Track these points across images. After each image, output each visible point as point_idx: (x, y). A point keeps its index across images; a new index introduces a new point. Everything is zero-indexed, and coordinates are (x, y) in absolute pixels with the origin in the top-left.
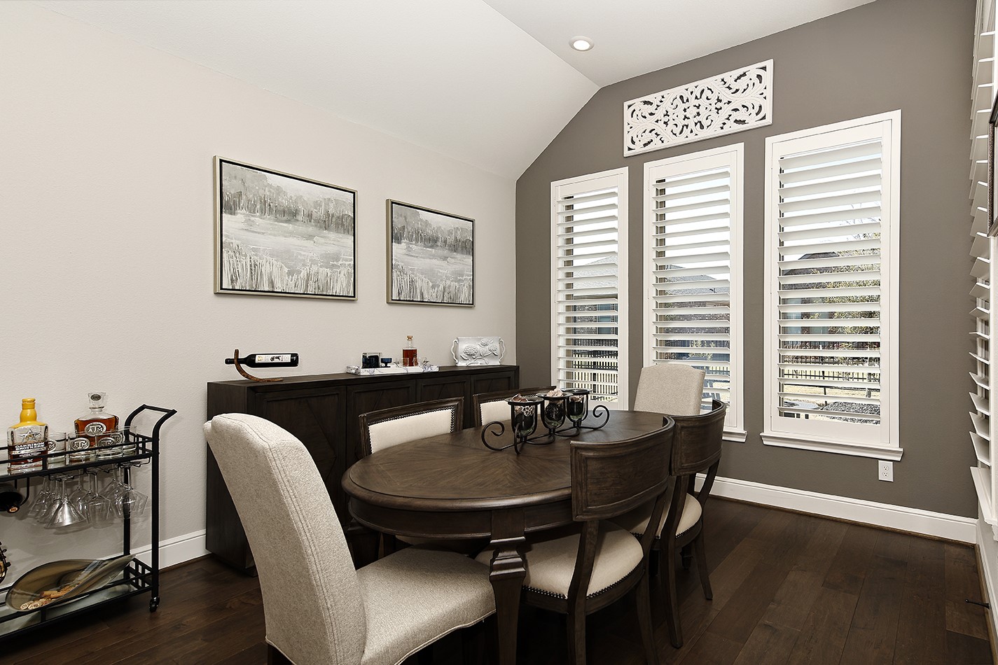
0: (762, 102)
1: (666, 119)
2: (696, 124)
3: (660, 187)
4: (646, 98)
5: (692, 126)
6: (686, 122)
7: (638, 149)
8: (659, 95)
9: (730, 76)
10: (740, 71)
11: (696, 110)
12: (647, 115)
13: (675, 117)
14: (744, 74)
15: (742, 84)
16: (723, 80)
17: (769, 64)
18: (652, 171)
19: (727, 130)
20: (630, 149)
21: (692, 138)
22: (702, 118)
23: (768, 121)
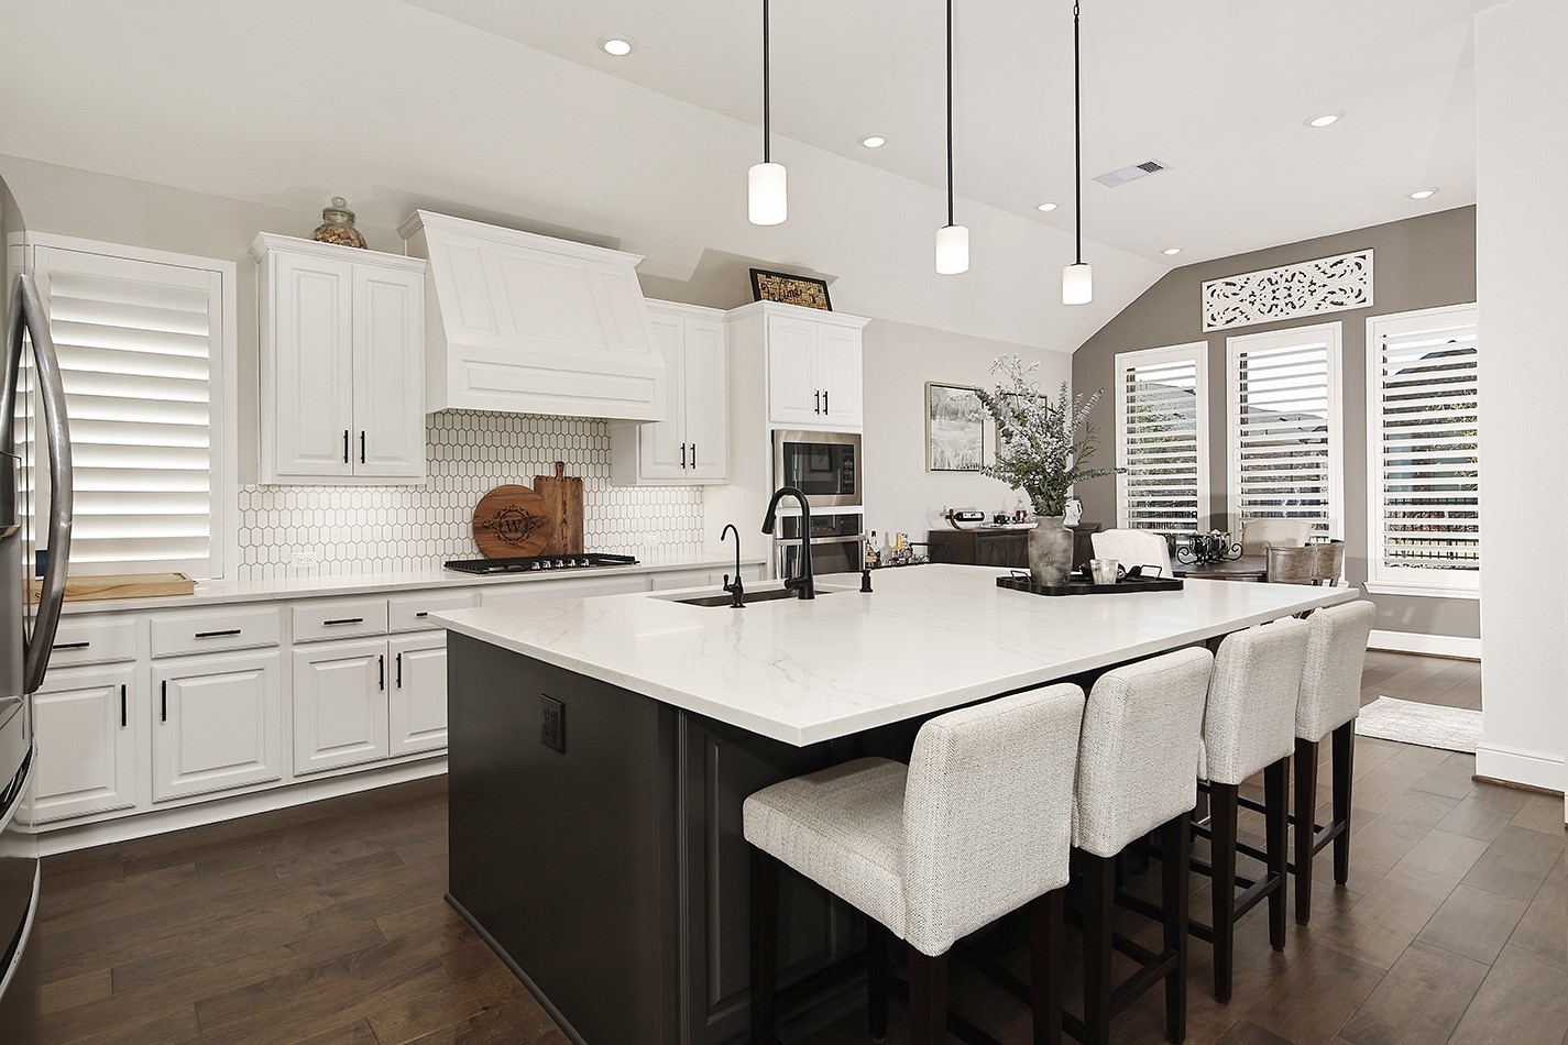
0: (1362, 286)
1: (1252, 299)
2: (1287, 304)
3: (1244, 359)
4: (1230, 280)
5: (1282, 306)
6: (1276, 302)
7: (1220, 325)
8: (1244, 277)
9: (1325, 263)
10: (1337, 259)
11: (1286, 292)
12: (1230, 295)
13: (1262, 297)
14: (1341, 262)
15: (1339, 269)
16: (1317, 266)
17: (1369, 254)
18: (1235, 346)
19: (1322, 311)
20: (1209, 325)
21: (1282, 316)
23: (1370, 303)
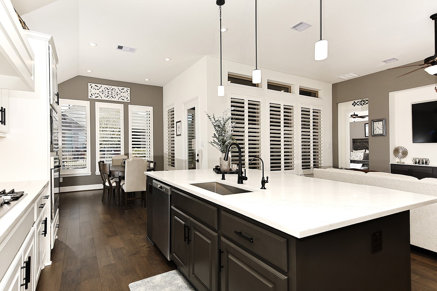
0: (128, 97)
1: (102, 92)
4: (97, 85)
5: (110, 96)
6: (108, 95)
7: (93, 97)
8: (101, 85)
9: (121, 88)
10: (123, 88)
11: (111, 93)
12: (96, 89)
13: (105, 92)
15: (123, 91)
16: (118, 88)
17: (129, 89)
18: (98, 105)
19: (119, 100)
20: (90, 97)
21: (110, 99)
22: (113, 95)
23: (129, 101)
